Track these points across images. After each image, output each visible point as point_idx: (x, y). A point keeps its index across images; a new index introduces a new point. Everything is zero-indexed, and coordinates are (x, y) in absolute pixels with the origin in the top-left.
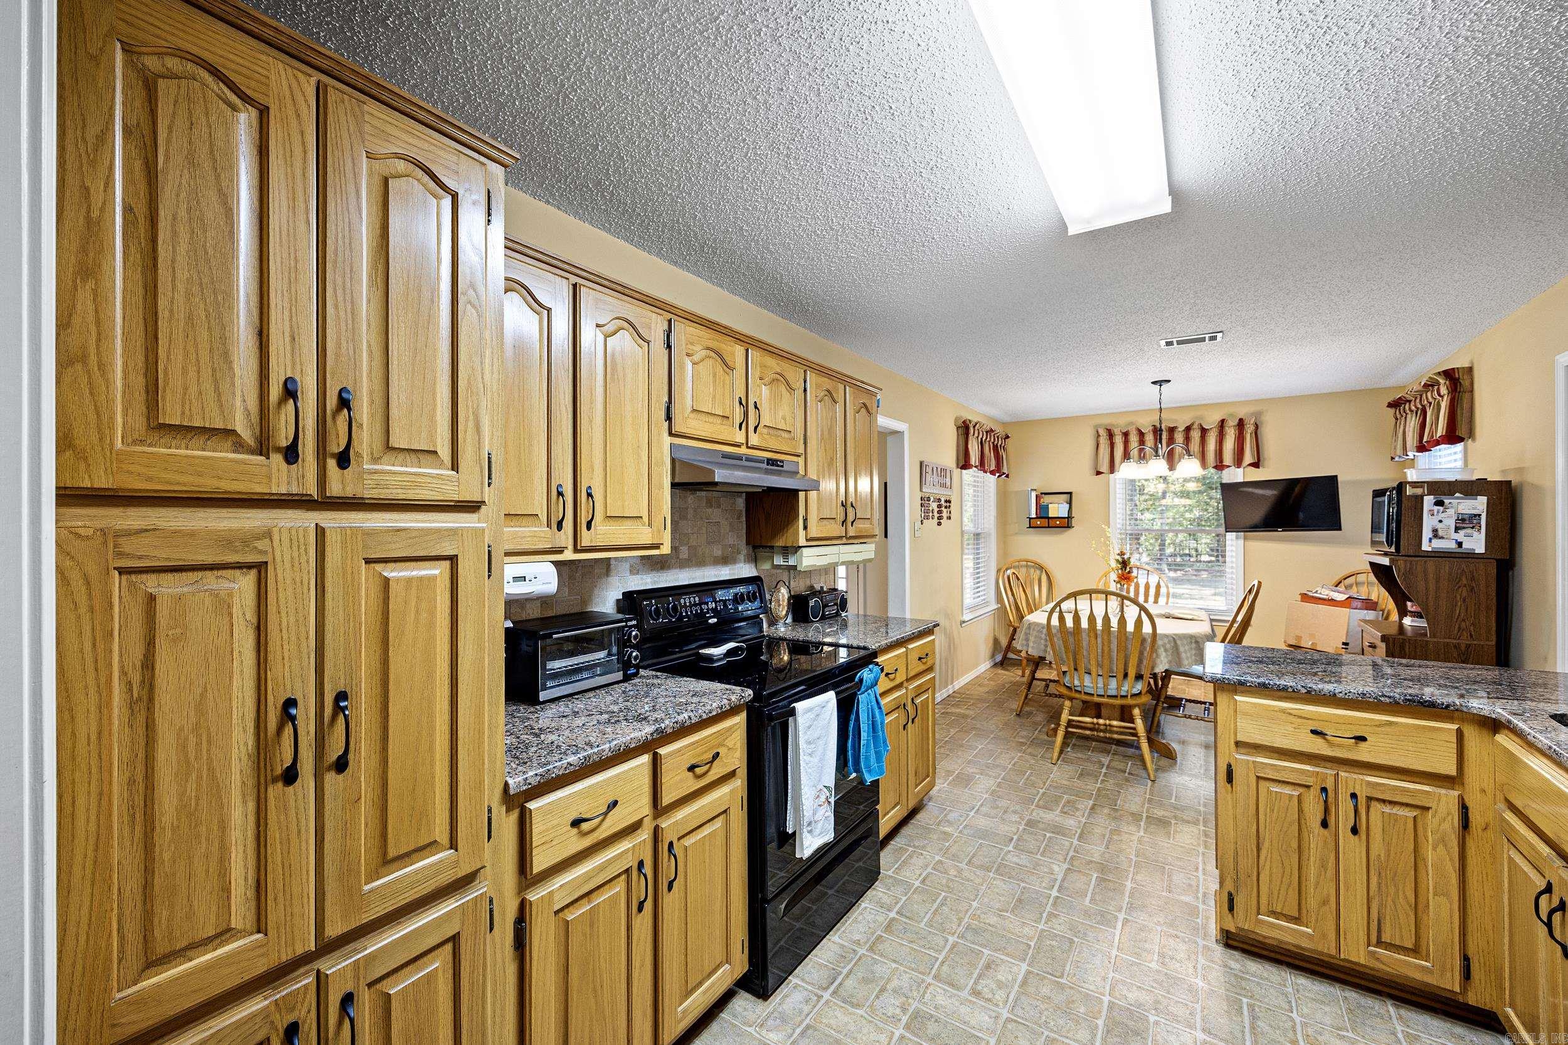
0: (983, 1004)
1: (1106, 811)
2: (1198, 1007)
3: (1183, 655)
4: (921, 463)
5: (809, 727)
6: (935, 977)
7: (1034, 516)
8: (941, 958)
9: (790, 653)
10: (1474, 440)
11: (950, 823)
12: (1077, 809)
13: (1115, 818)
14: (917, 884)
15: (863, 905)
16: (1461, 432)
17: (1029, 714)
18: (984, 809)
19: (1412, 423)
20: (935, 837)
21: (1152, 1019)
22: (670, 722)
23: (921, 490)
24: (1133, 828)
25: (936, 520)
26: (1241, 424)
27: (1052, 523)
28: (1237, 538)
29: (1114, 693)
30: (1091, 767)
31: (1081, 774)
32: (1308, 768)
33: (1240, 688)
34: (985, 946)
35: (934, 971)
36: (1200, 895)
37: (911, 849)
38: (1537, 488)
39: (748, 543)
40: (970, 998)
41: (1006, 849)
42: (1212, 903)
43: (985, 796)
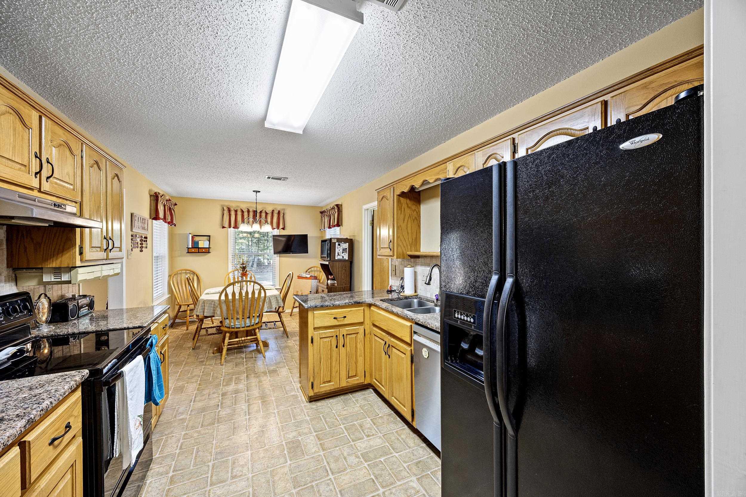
0: (240, 479)
1: (253, 375)
2: (310, 426)
3: (273, 304)
4: (132, 215)
5: (131, 382)
6: (211, 485)
7: (191, 247)
8: (209, 475)
9: (50, 346)
10: (342, 226)
11: (182, 413)
12: (241, 380)
13: (257, 377)
14: (178, 451)
15: (148, 482)
16: (340, 224)
17: (199, 347)
18: (197, 399)
19: (326, 220)
20: (176, 424)
21: (300, 439)
22: (37, 411)
23: (132, 230)
24: (265, 378)
25: (139, 249)
26: (279, 213)
27: (200, 251)
28: (277, 256)
29: (249, 325)
30: (239, 361)
31: (236, 365)
32: (333, 330)
33: (315, 309)
34: (229, 456)
35: (209, 483)
36: (296, 390)
37: (164, 437)
38: (358, 241)
39: (8, 267)
40: (233, 481)
41: (217, 411)
42: (300, 391)
43: (195, 393)
